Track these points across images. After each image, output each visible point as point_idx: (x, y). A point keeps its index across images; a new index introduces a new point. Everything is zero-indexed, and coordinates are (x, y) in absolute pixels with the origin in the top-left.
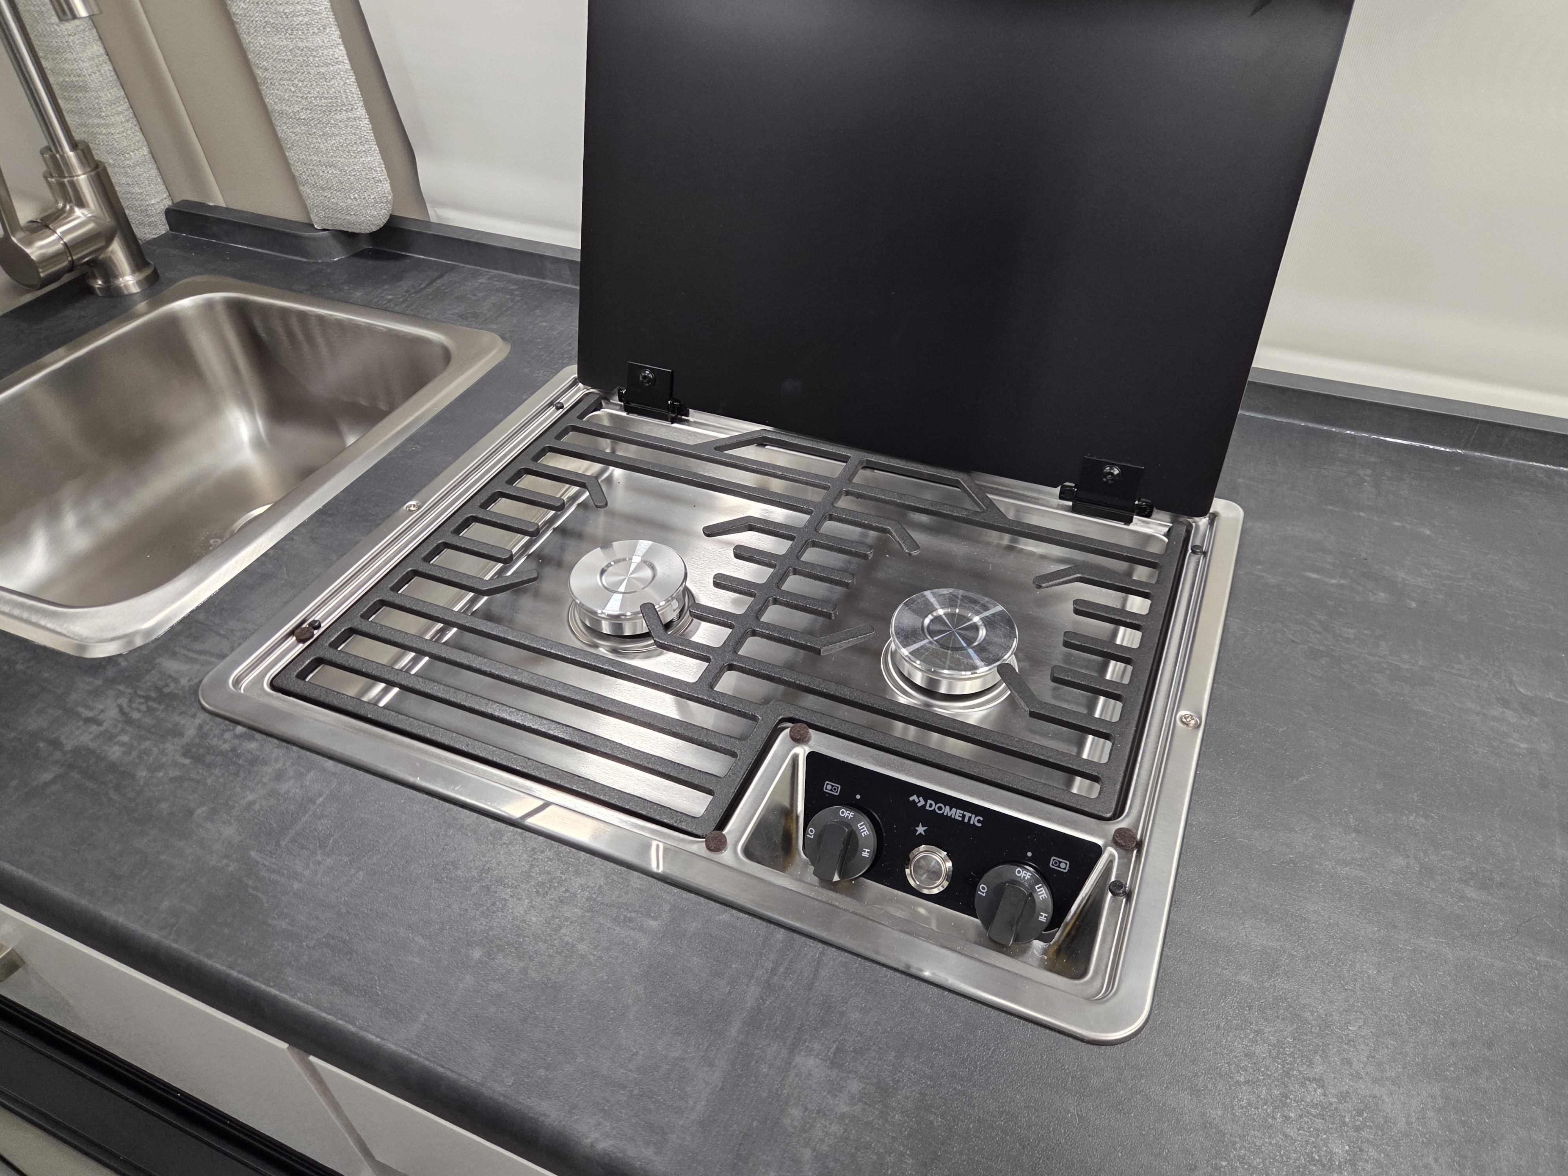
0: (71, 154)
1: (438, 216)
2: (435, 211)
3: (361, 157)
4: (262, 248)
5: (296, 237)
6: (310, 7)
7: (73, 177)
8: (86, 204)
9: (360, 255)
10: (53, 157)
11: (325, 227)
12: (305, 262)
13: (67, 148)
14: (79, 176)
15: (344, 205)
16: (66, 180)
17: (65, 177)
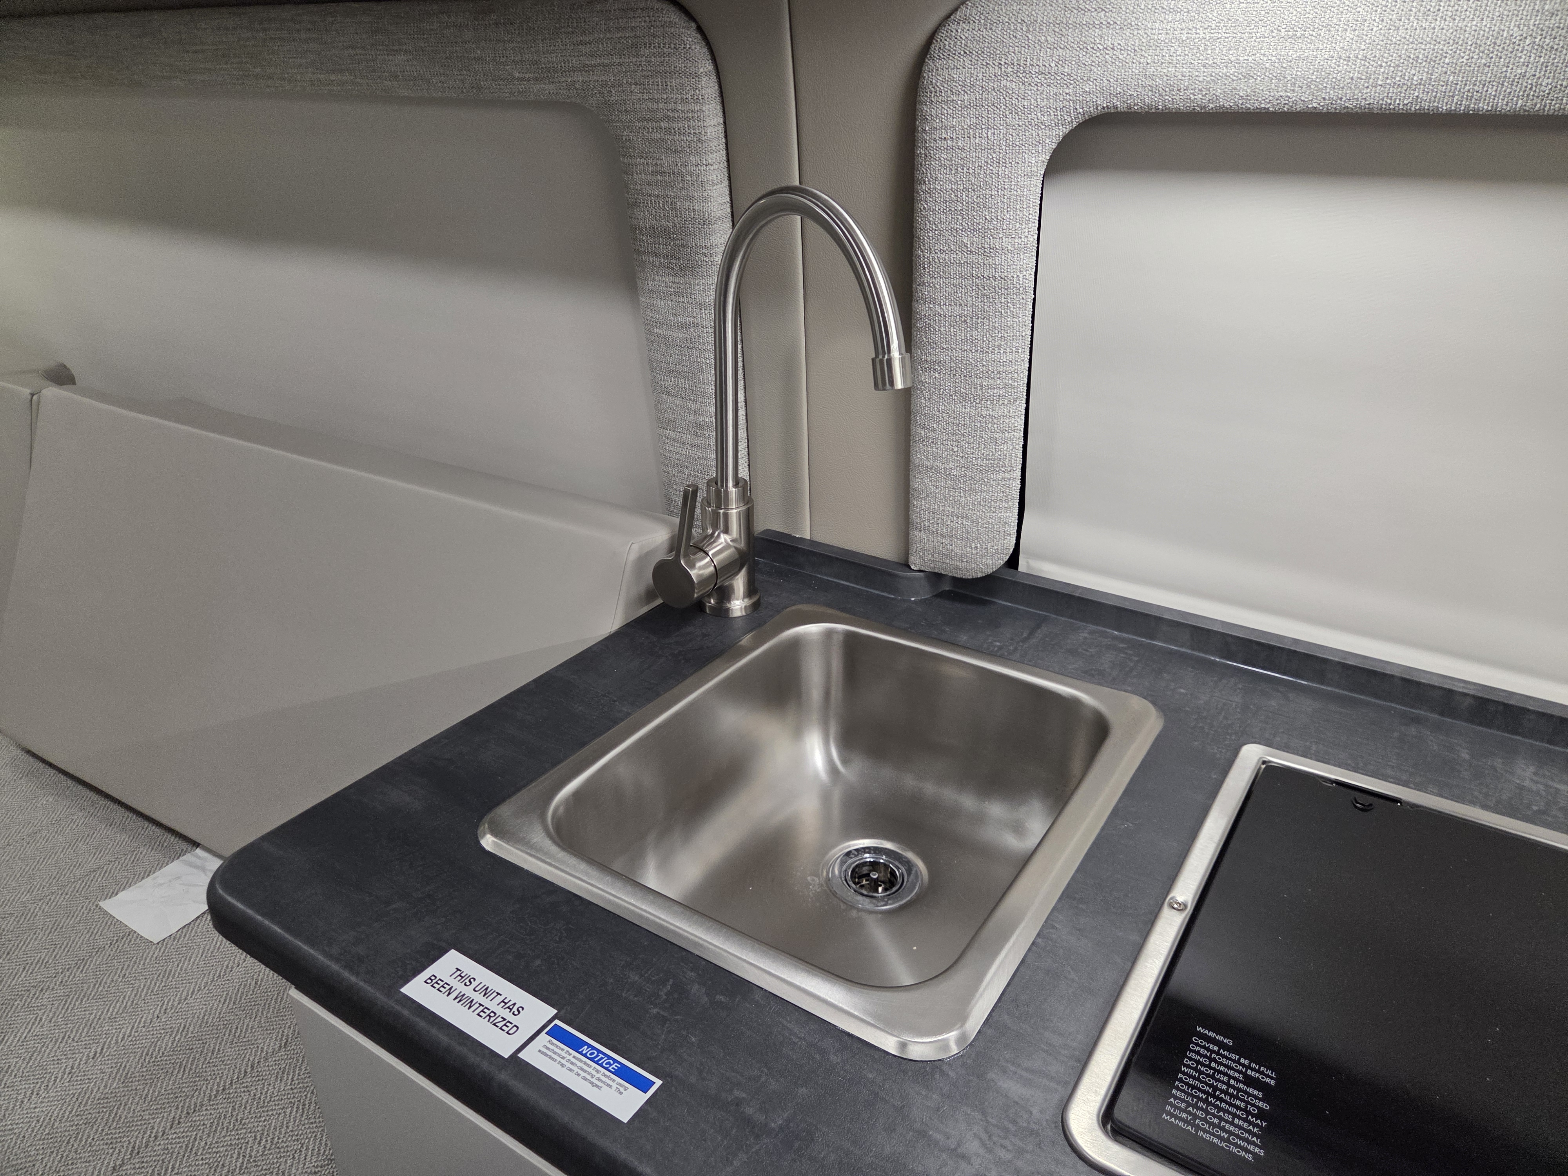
0: (733, 491)
1: (1028, 566)
2: (1027, 562)
3: (1001, 513)
4: (847, 580)
5: (891, 575)
6: (1010, 382)
7: (728, 509)
8: (730, 532)
9: (941, 595)
10: (718, 492)
11: (923, 568)
12: (893, 599)
13: (730, 484)
14: (732, 509)
15: (959, 552)
16: (722, 511)
17: (721, 509)
